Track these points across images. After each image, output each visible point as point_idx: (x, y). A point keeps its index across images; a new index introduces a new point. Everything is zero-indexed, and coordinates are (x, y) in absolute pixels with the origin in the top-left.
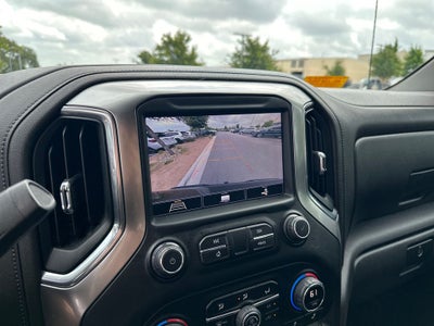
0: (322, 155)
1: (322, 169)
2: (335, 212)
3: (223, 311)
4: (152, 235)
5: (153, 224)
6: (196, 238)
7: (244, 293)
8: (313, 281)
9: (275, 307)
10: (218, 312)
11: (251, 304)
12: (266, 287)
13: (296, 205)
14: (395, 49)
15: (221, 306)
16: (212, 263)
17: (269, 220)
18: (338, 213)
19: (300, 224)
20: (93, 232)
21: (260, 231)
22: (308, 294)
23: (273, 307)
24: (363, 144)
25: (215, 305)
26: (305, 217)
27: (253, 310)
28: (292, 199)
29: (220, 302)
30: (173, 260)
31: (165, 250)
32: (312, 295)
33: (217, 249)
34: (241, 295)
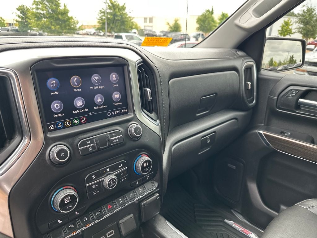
0: (148, 90)
1: (149, 98)
2: (158, 121)
3: (95, 179)
4: (48, 142)
5: (48, 135)
6: (76, 142)
7: (107, 168)
8: (146, 158)
9: (126, 174)
10: (92, 180)
11: (111, 174)
12: (119, 164)
13: (135, 118)
14: (212, 13)
15: (94, 177)
16: (87, 154)
17: (119, 128)
18: (160, 122)
19: (136, 129)
20: (10, 143)
21: (114, 134)
22: (143, 164)
23: (124, 174)
24: (173, 82)
25: (90, 177)
26: (140, 125)
27: (113, 176)
28: (132, 116)
29: (93, 174)
30: (63, 155)
31: (58, 149)
32: (145, 165)
33: (89, 146)
34: (105, 170)
